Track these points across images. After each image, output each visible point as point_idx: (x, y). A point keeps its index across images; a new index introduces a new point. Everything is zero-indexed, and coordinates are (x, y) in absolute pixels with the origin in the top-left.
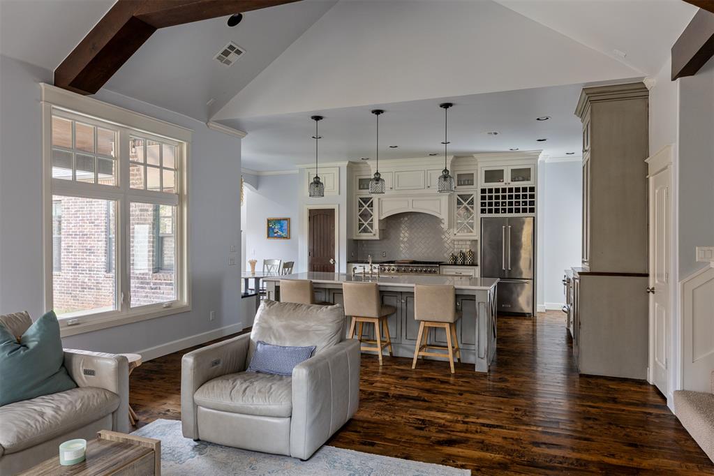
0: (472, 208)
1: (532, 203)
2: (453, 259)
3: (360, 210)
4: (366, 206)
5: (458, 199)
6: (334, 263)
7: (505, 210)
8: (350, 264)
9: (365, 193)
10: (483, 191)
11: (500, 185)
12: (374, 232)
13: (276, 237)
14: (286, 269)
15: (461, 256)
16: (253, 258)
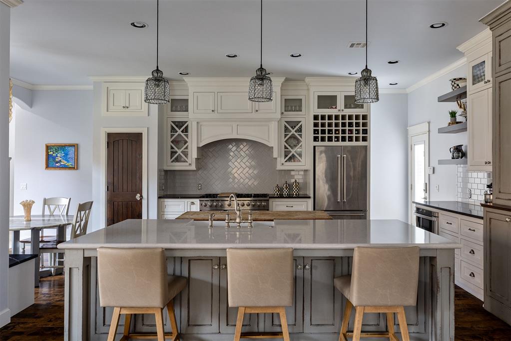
0: (301, 135)
1: (365, 132)
2: (279, 191)
3: (172, 136)
4: (179, 131)
5: (285, 127)
6: (141, 199)
7: (337, 138)
8: (162, 200)
9: (179, 116)
10: (316, 117)
11: (333, 112)
12: (189, 161)
13: (58, 167)
14: (83, 213)
15: (286, 188)
16: (27, 198)
